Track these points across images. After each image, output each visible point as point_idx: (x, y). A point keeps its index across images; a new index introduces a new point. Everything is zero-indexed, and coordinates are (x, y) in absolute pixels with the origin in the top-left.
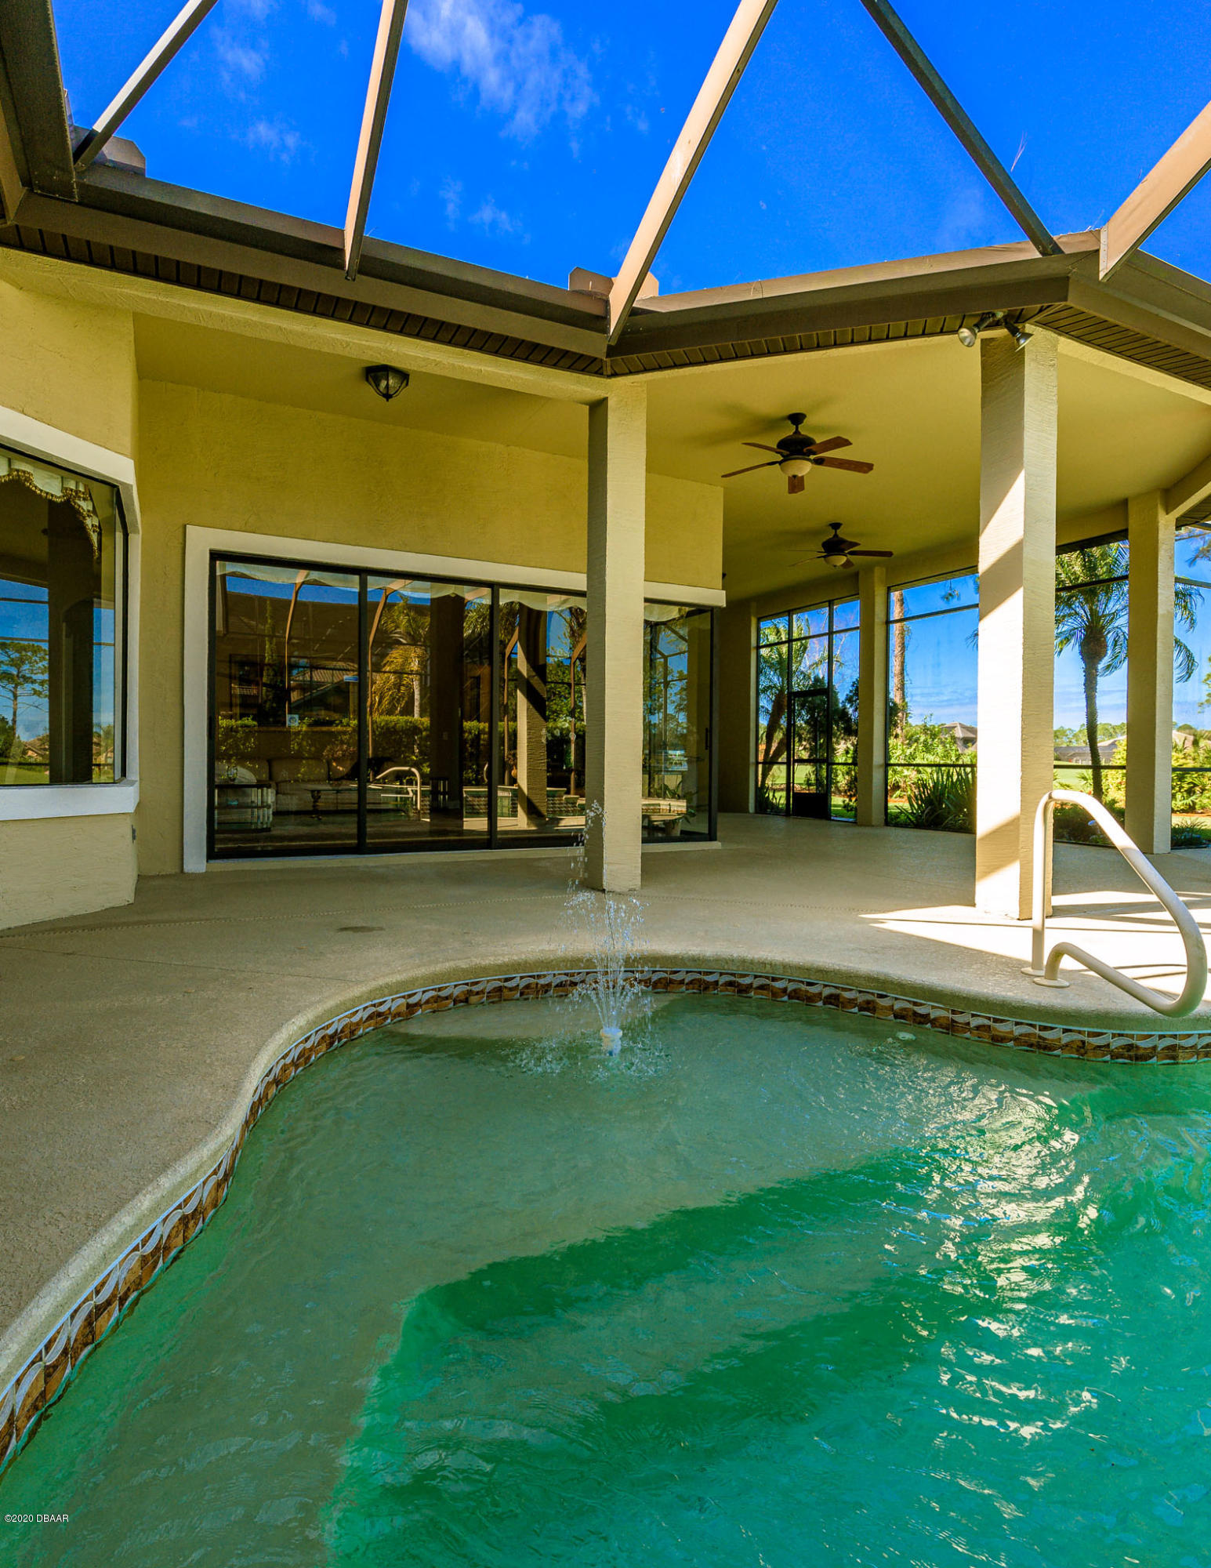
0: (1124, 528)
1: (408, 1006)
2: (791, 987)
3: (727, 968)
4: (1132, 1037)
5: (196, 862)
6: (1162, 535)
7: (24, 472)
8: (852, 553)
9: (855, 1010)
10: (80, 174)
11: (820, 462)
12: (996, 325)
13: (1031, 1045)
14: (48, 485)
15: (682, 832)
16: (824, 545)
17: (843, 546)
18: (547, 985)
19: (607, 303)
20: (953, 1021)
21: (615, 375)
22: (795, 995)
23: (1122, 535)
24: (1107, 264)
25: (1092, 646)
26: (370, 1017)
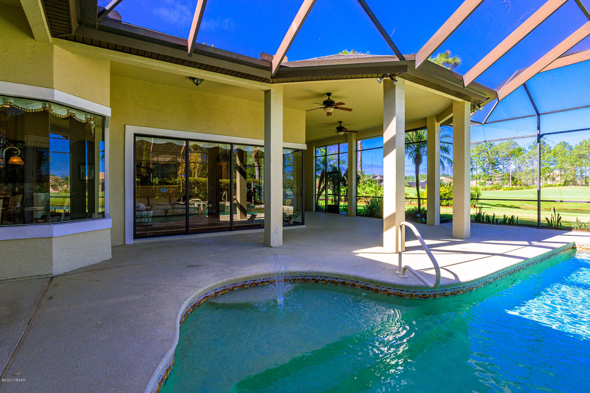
0: (425, 126)
1: (215, 293)
2: (331, 280)
3: (312, 275)
4: (424, 292)
5: (130, 240)
6: (436, 129)
7: (73, 113)
8: (346, 131)
9: (350, 286)
10: (100, 22)
11: (336, 108)
12: (388, 76)
13: (398, 295)
14: (81, 117)
15: (294, 222)
16: (337, 128)
17: (343, 129)
18: (258, 283)
19: (271, 63)
20: (377, 289)
21: (273, 83)
22: (332, 282)
23: (425, 128)
24: (418, 64)
25: (418, 161)
26: (204, 298)
